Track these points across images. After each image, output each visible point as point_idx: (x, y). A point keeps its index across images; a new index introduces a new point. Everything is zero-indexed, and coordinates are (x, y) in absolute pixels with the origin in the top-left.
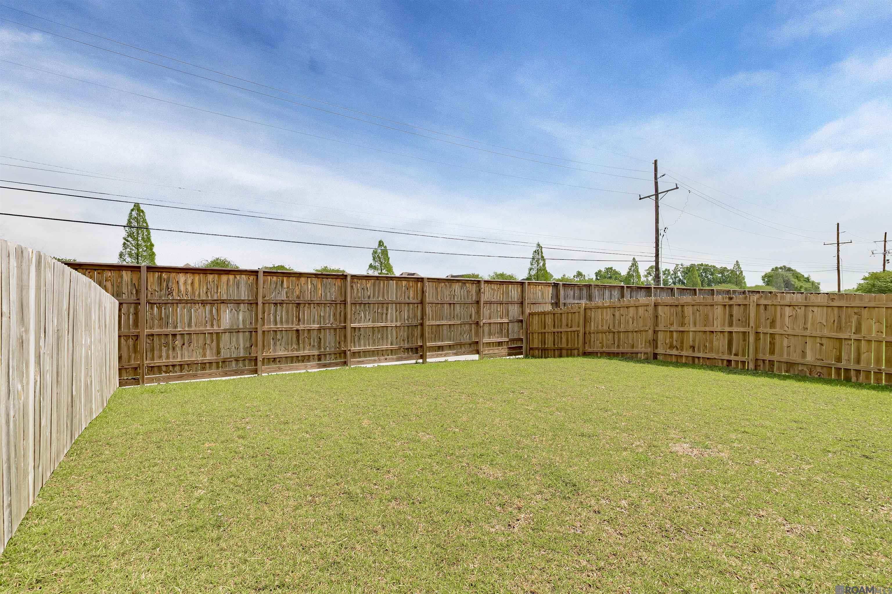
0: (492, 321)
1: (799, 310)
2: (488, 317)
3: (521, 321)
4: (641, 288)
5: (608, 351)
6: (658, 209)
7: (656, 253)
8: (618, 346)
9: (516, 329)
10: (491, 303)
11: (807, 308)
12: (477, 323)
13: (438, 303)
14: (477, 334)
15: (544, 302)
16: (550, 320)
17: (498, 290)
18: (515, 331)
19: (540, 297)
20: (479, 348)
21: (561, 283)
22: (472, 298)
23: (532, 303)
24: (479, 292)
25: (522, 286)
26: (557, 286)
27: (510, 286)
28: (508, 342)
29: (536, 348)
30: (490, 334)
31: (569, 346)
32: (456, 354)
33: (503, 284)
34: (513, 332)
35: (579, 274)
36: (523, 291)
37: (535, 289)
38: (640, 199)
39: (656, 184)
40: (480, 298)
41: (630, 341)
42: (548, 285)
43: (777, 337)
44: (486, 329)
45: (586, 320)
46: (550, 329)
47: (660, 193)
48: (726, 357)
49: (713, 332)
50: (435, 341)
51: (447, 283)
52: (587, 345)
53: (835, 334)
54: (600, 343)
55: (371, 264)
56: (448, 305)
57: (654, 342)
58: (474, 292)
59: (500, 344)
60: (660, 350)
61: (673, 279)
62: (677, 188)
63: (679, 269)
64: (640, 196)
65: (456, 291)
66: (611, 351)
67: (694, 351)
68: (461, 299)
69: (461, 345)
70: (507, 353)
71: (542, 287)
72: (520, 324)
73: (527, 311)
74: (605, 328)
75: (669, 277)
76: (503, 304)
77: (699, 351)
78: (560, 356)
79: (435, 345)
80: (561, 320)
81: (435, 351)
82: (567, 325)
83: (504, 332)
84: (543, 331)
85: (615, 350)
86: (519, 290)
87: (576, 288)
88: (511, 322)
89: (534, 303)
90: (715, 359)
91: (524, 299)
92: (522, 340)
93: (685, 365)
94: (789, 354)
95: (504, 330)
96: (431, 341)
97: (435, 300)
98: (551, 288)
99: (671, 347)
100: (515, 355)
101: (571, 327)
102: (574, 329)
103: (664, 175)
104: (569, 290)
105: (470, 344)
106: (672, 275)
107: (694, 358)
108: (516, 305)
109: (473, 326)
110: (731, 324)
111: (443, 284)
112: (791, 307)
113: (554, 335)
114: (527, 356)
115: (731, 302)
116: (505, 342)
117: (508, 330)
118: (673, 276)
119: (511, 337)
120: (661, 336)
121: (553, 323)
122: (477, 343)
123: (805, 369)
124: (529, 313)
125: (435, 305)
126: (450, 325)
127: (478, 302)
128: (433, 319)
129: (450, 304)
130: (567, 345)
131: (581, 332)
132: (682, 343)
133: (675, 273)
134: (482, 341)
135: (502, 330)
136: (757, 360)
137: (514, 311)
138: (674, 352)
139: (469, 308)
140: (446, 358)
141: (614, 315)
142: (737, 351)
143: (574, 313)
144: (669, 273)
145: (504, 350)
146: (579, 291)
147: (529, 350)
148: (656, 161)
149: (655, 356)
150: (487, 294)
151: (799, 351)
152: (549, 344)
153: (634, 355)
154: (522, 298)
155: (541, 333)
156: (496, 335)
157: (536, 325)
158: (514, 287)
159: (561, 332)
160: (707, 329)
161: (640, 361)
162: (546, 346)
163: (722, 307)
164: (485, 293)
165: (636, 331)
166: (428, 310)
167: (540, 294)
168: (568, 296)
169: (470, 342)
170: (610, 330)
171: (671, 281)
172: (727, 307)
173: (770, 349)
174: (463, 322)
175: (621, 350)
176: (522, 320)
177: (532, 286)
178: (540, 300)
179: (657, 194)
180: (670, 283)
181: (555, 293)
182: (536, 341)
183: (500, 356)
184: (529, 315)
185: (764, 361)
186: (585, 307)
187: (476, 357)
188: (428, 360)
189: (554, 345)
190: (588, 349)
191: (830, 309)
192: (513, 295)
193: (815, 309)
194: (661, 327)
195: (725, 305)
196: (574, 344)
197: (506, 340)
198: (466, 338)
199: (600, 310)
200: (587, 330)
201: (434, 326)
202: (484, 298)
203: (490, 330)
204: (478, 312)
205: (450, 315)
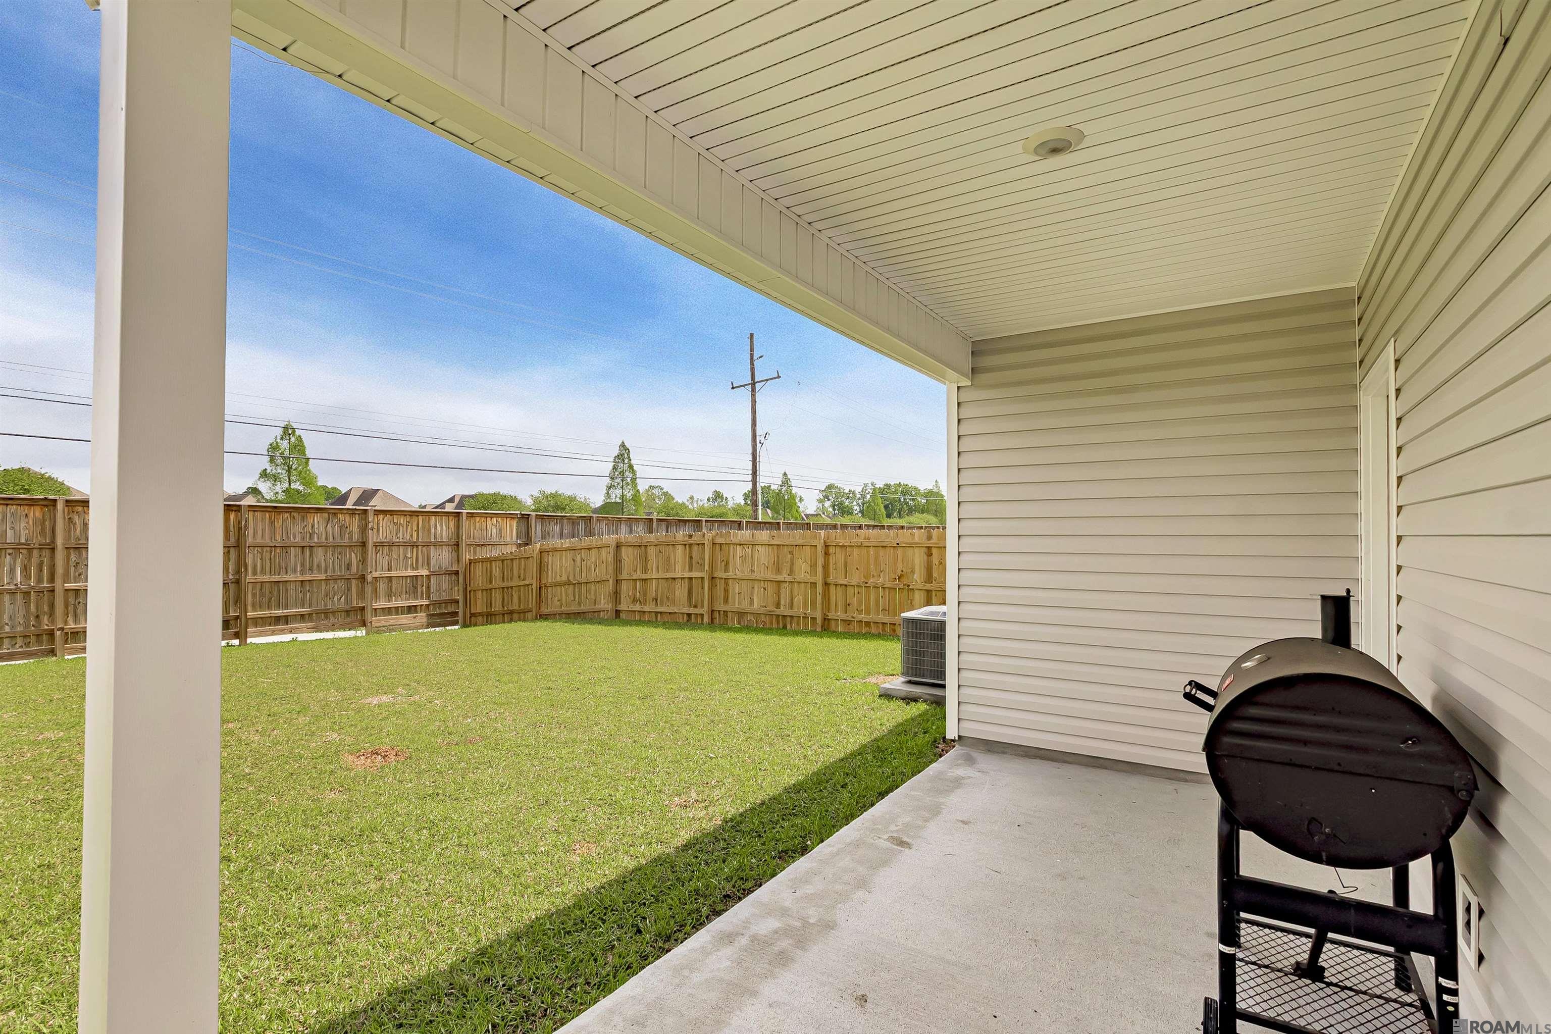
0: (393, 573)
1: (747, 550)
2: (385, 566)
3: (457, 573)
4: (685, 521)
5: (568, 610)
6: (755, 405)
7: (752, 470)
8: (579, 604)
9: (445, 586)
10: (391, 545)
11: (754, 546)
12: (363, 578)
13: (275, 546)
14: (361, 594)
15: (503, 543)
16: (498, 569)
17: (407, 526)
18: (442, 589)
19: (494, 536)
20: (366, 617)
21: (534, 514)
22: (351, 538)
23: (478, 545)
24: (364, 529)
25: (457, 519)
26: (528, 518)
27: (433, 518)
28: (427, 606)
29: (479, 613)
30: (389, 595)
31: (522, 607)
32: (317, 629)
33: (418, 516)
34: (439, 590)
35: (718, 496)
36: (458, 527)
37: (484, 524)
38: (733, 388)
39: (752, 369)
40: (367, 537)
41: (593, 597)
42: (512, 516)
43: (730, 582)
44: (382, 587)
45: (541, 568)
46: (497, 583)
47: (757, 383)
48: (686, 610)
49: (674, 579)
50: (269, 608)
51: (295, 514)
52: (543, 605)
53: (775, 577)
54: (558, 601)
55: (266, 469)
56: (299, 550)
57: (616, 595)
58: (355, 529)
59: (411, 609)
60: (623, 607)
61: (860, 506)
62: (779, 377)
63: (869, 490)
64: (732, 383)
65: (316, 526)
66: (571, 610)
67: (656, 604)
68: (326, 539)
69: (326, 613)
70: (425, 624)
71: (499, 519)
72: (454, 577)
73: (467, 556)
74: (564, 578)
75: (855, 503)
76: (417, 546)
77: (662, 605)
78: (511, 621)
79: (270, 615)
80: (512, 570)
81: (270, 625)
82: (519, 577)
83: (419, 590)
84: (489, 586)
85: (574, 608)
86: (452, 524)
87: (565, 521)
88: (434, 574)
89: (482, 545)
90: (676, 613)
91: (460, 539)
92: (458, 602)
93: (648, 623)
94: (739, 603)
95: (419, 587)
96: (260, 607)
97: (268, 541)
98: (515, 523)
99: (635, 601)
100: (444, 625)
101: (523, 580)
102: (527, 582)
103: (761, 357)
104: (552, 523)
105: (347, 612)
106: (859, 499)
107: (657, 613)
108: (445, 548)
109: (354, 582)
110: (691, 570)
111: (286, 515)
112: (742, 546)
113: (503, 592)
114: (465, 625)
115: (691, 541)
116: (422, 605)
117: (428, 587)
118: (860, 502)
119: (434, 597)
120: (624, 586)
121: (502, 575)
122: (363, 609)
123: (753, 619)
124: (469, 560)
125: (268, 549)
126: (302, 581)
127: (364, 545)
128: (263, 572)
129: (303, 547)
130: (520, 607)
131: (534, 586)
132: (645, 594)
133: (864, 497)
134: (372, 606)
135: (416, 588)
136: (713, 611)
137: (442, 558)
138: (637, 607)
139: (346, 555)
140: (294, 636)
141: (574, 560)
142: (697, 601)
143: (528, 558)
144: (854, 495)
145: (422, 617)
146: (570, 527)
147: (470, 617)
148: (752, 335)
149: (618, 613)
150: (382, 530)
151: (748, 599)
152: (497, 607)
153: (596, 614)
154: (458, 537)
155: (487, 590)
156: (404, 596)
157: (479, 577)
158: (441, 520)
159: (512, 587)
160: (669, 575)
161: (601, 622)
162: (493, 610)
163: (683, 547)
164: (378, 530)
165: (598, 582)
166: (250, 558)
167: (494, 530)
168: (548, 533)
169: (348, 608)
170: (570, 581)
171: (857, 508)
172: (687, 546)
173: (724, 597)
174: (331, 576)
175: (583, 608)
176: (458, 571)
177: (478, 519)
178: (495, 539)
179: (753, 384)
180: (856, 512)
181: (523, 529)
182: (479, 602)
183: (412, 628)
184: (470, 563)
185: (719, 611)
186: (540, 549)
187: (361, 633)
188: (249, 640)
189: (503, 607)
190: (545, 610)
191: (771, 547)
192: (439, 532)
193: (760, 548)
194: (624, 575)
195: (685, 545)
196: (528, 605)
197: (425, 602)
198: (339, 602)
199: (558, 554)
200: (544, 581)
201: (267, 584)
202: (372, 538)
203: (390, 588)
204: (363, 561)
205: (303, 565)
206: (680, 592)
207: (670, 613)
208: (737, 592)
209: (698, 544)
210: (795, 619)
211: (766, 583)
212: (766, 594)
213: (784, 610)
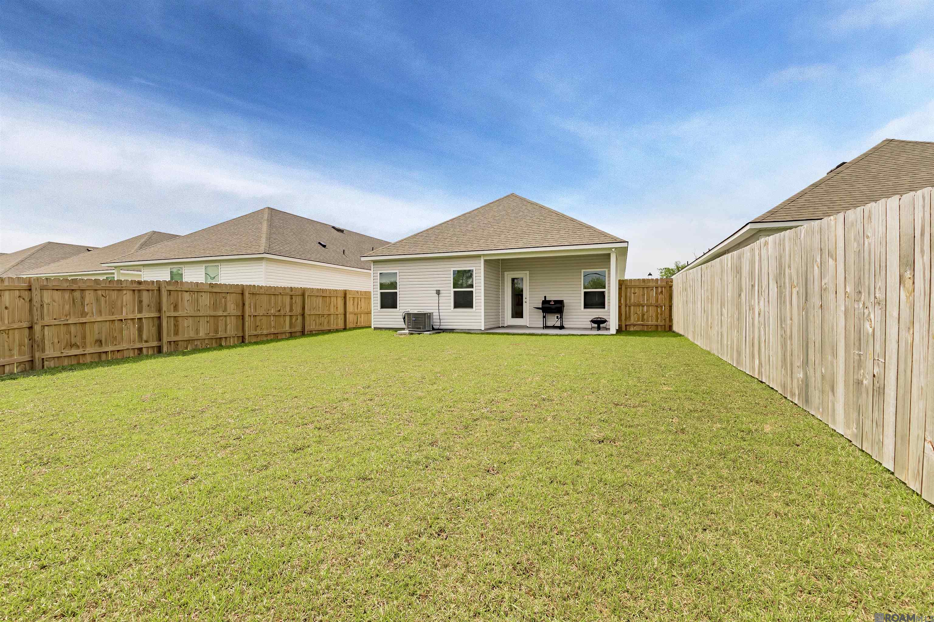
43: (178, 319)
48: (137, 345)
49: (122, 320)
53: (214, 313)
67: (100, 345)
77: (107, 345)
90: (126, 349)
94: (188, 333)
107: (100, 353)
110: (140, 311)
123: (199, 343)
132: (84, 338)
151: (195, 331)
160: (116, 317)
163: (131, 292)
172: (136, 292)
173: (174, 331)
206: (132, 331)
207: (118, 351)
208: (186, 325)
209: (148, 290)
210: (228, 339)
211: (208, 318)
212: (208, 326)
213: (221, 334)
